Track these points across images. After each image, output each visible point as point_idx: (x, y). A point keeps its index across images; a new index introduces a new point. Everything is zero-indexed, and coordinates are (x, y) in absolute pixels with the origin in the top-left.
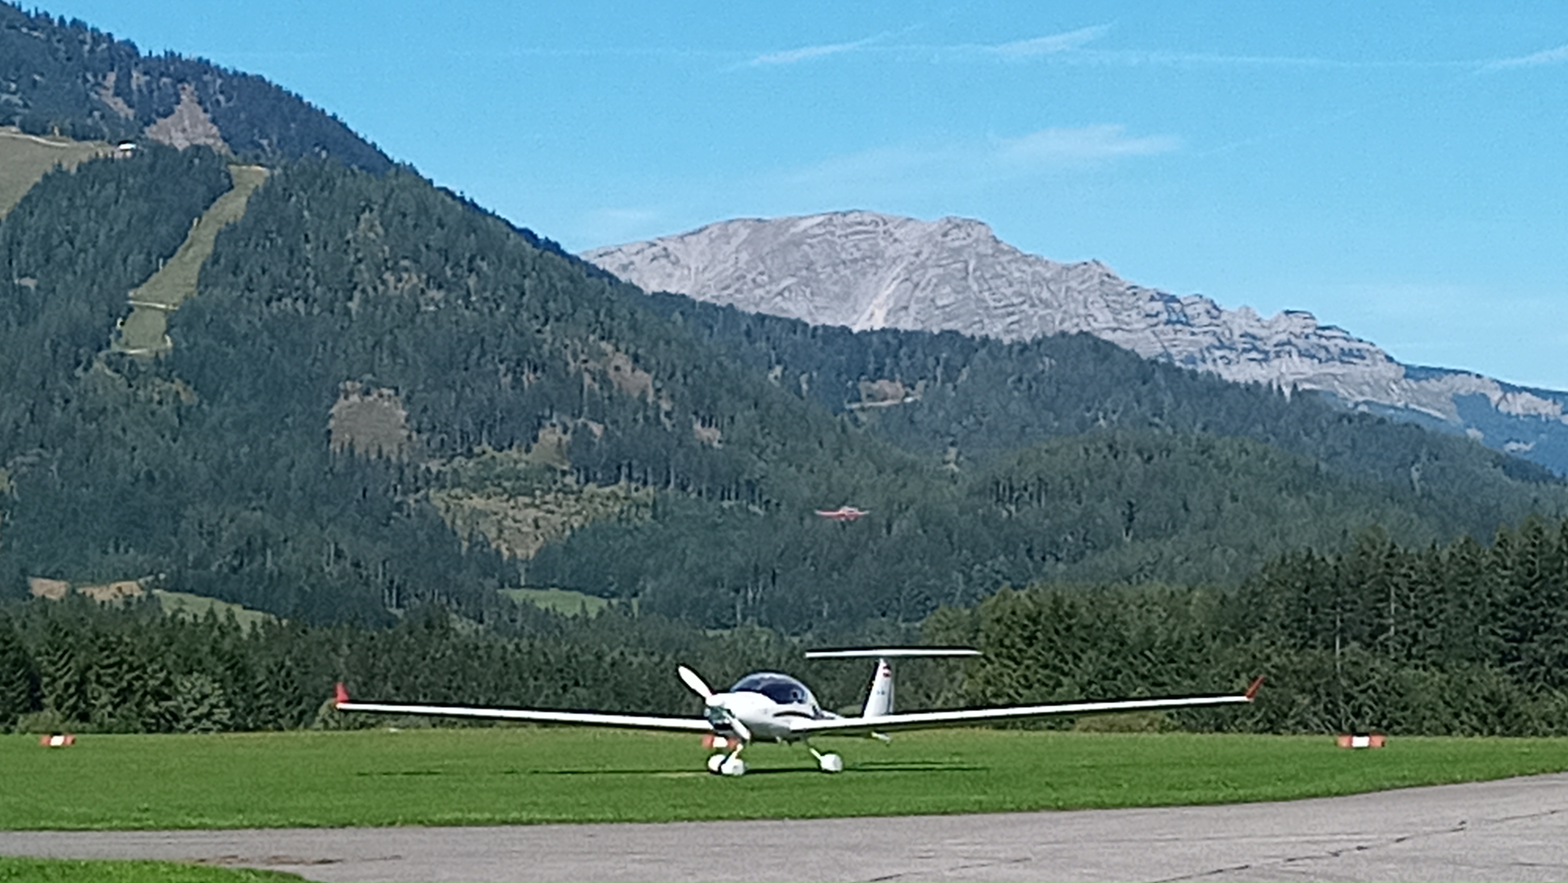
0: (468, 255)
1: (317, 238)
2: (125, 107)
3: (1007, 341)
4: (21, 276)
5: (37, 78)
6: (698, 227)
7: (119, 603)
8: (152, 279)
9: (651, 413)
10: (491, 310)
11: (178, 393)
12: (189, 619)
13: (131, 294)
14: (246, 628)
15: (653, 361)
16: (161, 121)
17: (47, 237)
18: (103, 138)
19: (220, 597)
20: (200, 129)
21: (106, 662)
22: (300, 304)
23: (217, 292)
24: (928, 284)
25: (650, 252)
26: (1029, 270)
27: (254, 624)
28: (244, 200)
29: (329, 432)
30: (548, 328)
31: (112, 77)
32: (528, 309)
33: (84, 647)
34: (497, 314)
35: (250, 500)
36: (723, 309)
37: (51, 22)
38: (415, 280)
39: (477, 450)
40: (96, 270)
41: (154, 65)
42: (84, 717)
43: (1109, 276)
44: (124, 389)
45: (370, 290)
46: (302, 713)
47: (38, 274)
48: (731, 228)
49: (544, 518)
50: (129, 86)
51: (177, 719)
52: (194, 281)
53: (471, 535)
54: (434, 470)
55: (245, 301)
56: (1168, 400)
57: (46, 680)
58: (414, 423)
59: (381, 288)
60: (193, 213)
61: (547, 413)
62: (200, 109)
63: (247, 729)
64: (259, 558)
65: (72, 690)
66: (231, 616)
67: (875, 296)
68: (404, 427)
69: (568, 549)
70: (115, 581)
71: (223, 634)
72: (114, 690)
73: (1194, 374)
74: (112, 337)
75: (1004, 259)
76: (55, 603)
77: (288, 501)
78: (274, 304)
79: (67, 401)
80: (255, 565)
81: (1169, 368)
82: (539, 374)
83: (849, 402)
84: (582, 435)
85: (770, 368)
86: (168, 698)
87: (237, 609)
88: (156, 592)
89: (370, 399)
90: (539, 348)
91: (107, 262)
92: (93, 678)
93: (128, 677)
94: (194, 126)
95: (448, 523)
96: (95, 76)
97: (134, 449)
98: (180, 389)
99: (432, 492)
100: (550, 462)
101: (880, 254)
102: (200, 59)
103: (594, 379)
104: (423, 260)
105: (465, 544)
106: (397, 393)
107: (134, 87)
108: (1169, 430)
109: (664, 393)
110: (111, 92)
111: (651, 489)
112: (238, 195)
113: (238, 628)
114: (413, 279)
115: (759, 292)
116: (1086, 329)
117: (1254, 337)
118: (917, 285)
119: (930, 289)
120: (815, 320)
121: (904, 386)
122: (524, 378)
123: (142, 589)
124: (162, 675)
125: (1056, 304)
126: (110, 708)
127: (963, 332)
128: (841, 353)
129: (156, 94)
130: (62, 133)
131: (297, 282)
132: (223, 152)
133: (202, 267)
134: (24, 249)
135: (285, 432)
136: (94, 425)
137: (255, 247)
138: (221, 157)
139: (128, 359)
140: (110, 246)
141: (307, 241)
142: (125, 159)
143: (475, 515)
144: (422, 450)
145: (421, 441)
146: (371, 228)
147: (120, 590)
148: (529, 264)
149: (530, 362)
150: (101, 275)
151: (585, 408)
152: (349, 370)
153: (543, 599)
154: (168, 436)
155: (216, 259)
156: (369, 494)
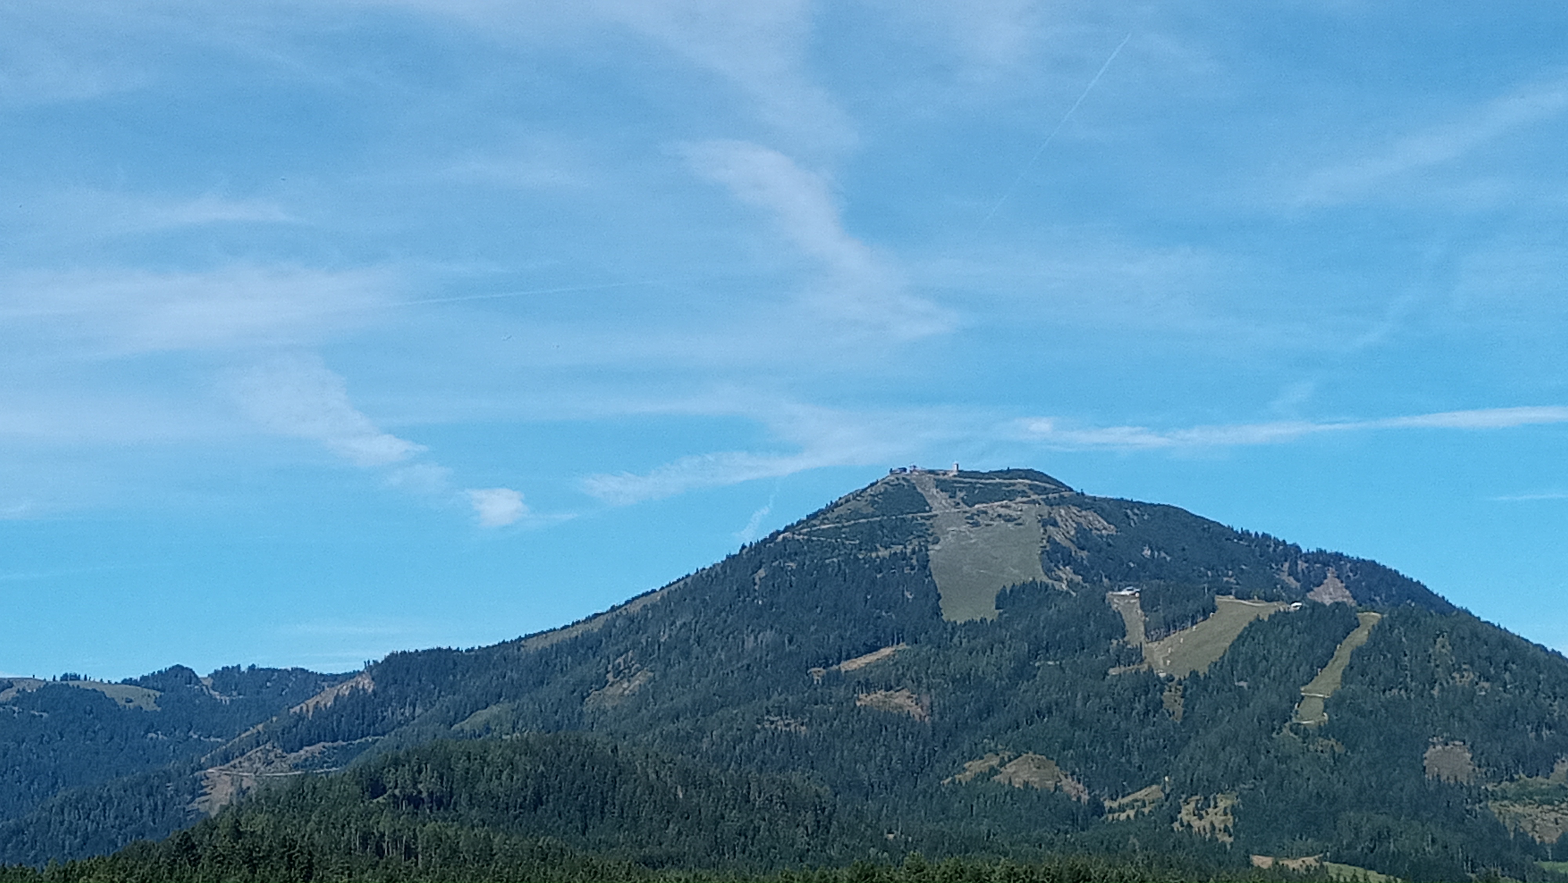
0: (1503, 661)
1: (1411, 652)
2: (1294, 582)
4: (1239, 681)
5: (1243, 567)
7: (1303, 870)
8: (1314, 681)
10: (1520, 692)
11: (1332, 746)
13: (1302, 689)
16: (1316, 589)
17: (1252, 658)
18: (1283, 600)
19: (1361, 866)
20: (1339, 593)
22: (1403, 692)
23: (1353, 687)
28: (1366, 633)
29: (1425, 768)
30: (1556, 703)
31: (1286, 565)
32: (1543, 692)
34: (1524, 695)
35: (1379, 809)
37: (1250, 535)
38: (1472, 676)
39: (1516, 777)
40: (1282, 676)
41: (1310, 557)
44: (1301, 744)
45: (1445, 684)
47: (1248, 679)
49: (1561, 818)
50: (1296, 569)
52: (1339, 679)
53: (1515, 829)
54: (1490, 788)
55: (1370, 692)
58: (1476, 762)
59: (1451, 681)
60: (1337, 642)
61: (1559, 754)
62: (1338, 582)
64: (1386, 844)
68: (1470, 764)
70: (1301, 856)
74: (1292, 714)
76: (1266, 870)
77: (1401, 808)
78: (1387, 692)
79: (1268, 752)
80: (1383, 848)
82: (1552, 731)
87: (1372, 873)
88: (1326, 863)
89: (1448, 747)
90: (1551, 715)
91: (1288, 671)
94: (1335, 591)
95: (1501, 821)
96: (1276, 565)
97: (1309, 779)
98: (1334, 744)
99: (1489, 804)
100: (1563, 783)
102: (1337, 553)
104: (1476, 664)
105: (1512, 835)
106: (1464, 744)
107: (1300, 570)
110: (1286, 574)
112: (1363, 630)
114: (1470, 676)
122: (1543, 733)
123: (1316, 861)
129: (1312, 574)
130: (1259, 598)
131: (1401, 680)
132: (1353, 606)
133: (1344, 673)
134: (1240, 665)
135: (1398, 768)
136: (1284, 766)
137: (1374, 660)
138: (1352, 608)
139: (1302, 727)
140: (1289, 662)
141: (1406, 655)
142: (1296, 612)
143: (1517, 817)
144: (1482, 778)
145: (1481, 773)
146: (1443, 647)
147: (1303, 861)
148: (1541, 665)
149: (1546, 724)
150: (1284, 679)
152: (1434, 731)
153: (1563, 868)
154: (1328, 772)
155: (1352, 668)
156: (1451, 805)
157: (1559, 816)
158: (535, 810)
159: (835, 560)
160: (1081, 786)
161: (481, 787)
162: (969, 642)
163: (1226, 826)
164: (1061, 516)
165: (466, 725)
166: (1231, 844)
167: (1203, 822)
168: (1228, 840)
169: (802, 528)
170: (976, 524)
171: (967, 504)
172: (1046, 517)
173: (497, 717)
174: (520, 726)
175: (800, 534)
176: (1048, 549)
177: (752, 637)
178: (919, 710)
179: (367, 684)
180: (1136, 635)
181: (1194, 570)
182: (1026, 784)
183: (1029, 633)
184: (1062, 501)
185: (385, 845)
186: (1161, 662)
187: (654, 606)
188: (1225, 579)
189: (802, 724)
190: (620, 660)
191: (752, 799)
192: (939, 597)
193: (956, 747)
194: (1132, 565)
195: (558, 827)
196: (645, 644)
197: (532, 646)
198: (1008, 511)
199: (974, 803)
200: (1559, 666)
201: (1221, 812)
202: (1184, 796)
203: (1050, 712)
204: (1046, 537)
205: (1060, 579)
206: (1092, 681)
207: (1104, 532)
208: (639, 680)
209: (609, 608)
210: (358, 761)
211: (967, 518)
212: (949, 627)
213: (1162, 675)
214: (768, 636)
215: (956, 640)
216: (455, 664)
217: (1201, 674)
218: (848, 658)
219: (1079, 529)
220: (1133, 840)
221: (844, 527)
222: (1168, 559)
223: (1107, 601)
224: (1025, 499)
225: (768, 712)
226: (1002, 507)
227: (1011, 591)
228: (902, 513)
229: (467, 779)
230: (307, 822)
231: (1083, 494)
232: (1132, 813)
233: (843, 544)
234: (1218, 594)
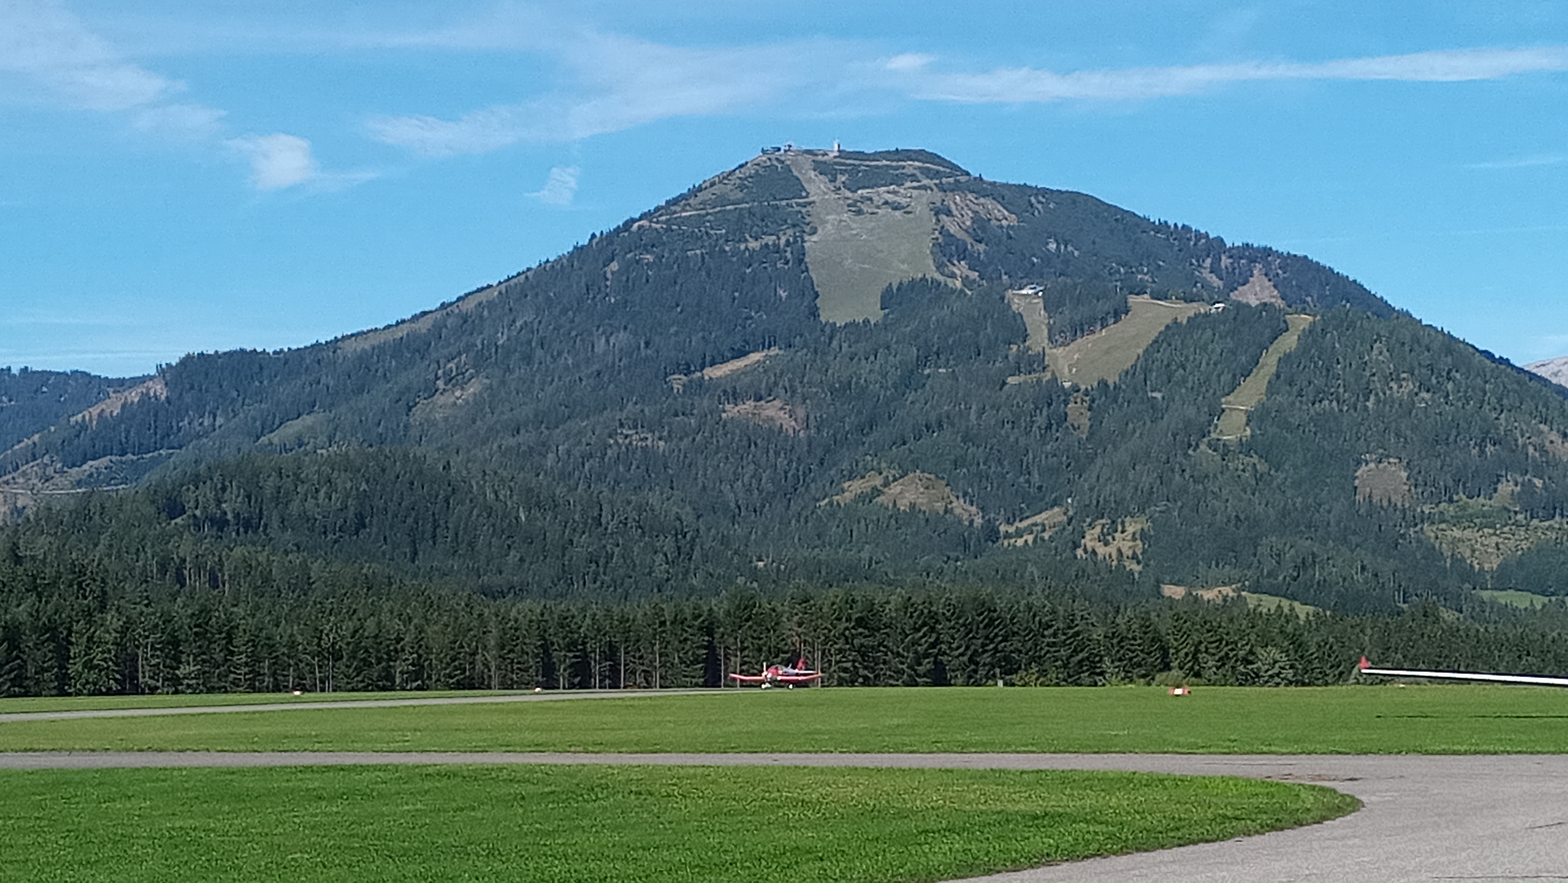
0: (1446, 369)
1: (1345, 358)
2: (1217, 280)
4: (1152, 391)
5: (1161, 263)
7: (1219, 601)
8: (1237, 391)
10: (1463, 405)
11: (1254, 464)
12: (1265, 611)
13: (1223, 400)
14: (1302, 617)
16: (1240, 288)
17: (1168, 365)
18: (1203, 301)
19: (1285, 596)
20: (1267, 292)
21: (1212, 639)
22: (1335, 404)
23: (1279, 398)
27: (1308, 614)
28: (1295, 338)
29: (1356, 488)
30: (1503, 416)
31: (1209, 261)
32: (1488, 404)
33: (1197, 630)
34: (1468, 407)
35: (1304, 533)
37: (1169, 227)
38: (1412, 387)
39: (1455, 498)
40: (1201, 386)
41: (1234, 251)
42: (1197, 675)
44: (1220, 462)
45: (1381, 394)
46: (1341, 673)
47: (1163, 389)
49: (1503, 543)
50: (1220, 266)
51: (1258, 676)
52: (1264, 391)
53: (1453, 555)
54: (1427, 512)
55: (1298, 404)
57: (1172, 651)
58: (1412, 481)
59: (1388, 392)
60: (1262, 348)
61: (1503, 473)
62: (1266, 279)
63: (1304, 684)
64: (1310, 571)
65: (1189, 658)
66: (1292, 609)
68: (1405, 484)
69: (1520, 563)
70: (1217, 586)
71: (1287, 622)
72: (1217, 658)
74: (1212, 428)
76: (1178, 601)
77: (1329, 533)
78: (1317, 405)
79: (1183, 471)
80: (1308, 576)
82: (1497, 447)
84: (1528, 488)
86: (1252, 663)
87: (1296, 604)
89: (1381, 466)
90: (1497, 429)
91: (1207, 380)
92: (1203, 649)
93: (1226, 649)
94: (1262, 289)
95: (1437, 546)
96: (1198, 261)
97: (1227, 501)
98: (1256, 461)
99: (1425, 527)
100: (1507, 505)
102: (1265, 247)
103: (1536, 450)
104: (1416, 372)
105: (1449, 561)
106: (1400, 461)
107: (1223, 266)
110: (1208, 271)
112: (1293, 334)
113: (1297, 617)
114: (1409, 386)
122: (1487, 450)
123: (1234, 591)
124: (1248, 648)
126: (1214, 669)
129: (1237, 271)
130: (1177, 298)
131: (1332, 390)
132: (1281, 306)
133: (1269, 382)
134: (1154, 374)
135: (1326, 489)
136: (1201, 487)
137: (1304, 367)
138: (1280, 310)
139: (1221, 443)
140: (1209, 370)
141: (1338, 363)
142: (1218, 314)
143: (1455, 541)
144: (1418, 499)
145: (1417, 493)
146: (1381, 353)
147: (1220, 591)
148: (1488, 372)
149: (1491, 438)
150: (1204, 389)
151: (1530, 469)
152: (1368, 447)
153: (1504, 597)
154: (1249, 492)
155: (1278, 377)
156: (1383, 528)
157: (1500, 540)
158: (357, 533)
159: (698, 252)
160: (974, 509)
161: (294, 507)
162: (850, 346)
163: (1134, 553)
164: (955, 203)
165: (275, 437)
166: (1140, 573)
167: (1108, 549)
168: (1136, 568)
169: (661, 215)
170: (859, 212)
171: (849, 189)
172: (938, 204)
173: (311, 428)
174: (337, 439)
175: (657, 222)
176: (940, 241)
177: (603, 340)
178: (793, 423)
179: (159, 389)
180: (1038, 340)
181: (1105, 267)
182: (913, 506)
183: (918, 336)
184: (957, 187)
185: (186, 572)
186: (1066, 370)
187: (491, 305)
188: (1139, 276)
189: (660, 439)
190: (452, 365)
191: (603, 521)
192: (817, 295)
193: (835, 465)
194: (1035, 260)
195: (384, 553)
196: (480, 347)
197: (350, 347)
198: (897, 199)
199: (855, 528)
200: (1507, 375)
201: (1129, 537)
202: (1088, 520)
203: (940, 426)
204: (939, 228)
205: (953, 276)
206: (987, 393)
207: (1004, 222)
208: (473, 388)
209: (438, 305)
210: (152, 477)
211: (849, 205)
212: (828, 330)
213: (1067, 385)
214: (622, 338)
215: (835, 343)
216: (261, 368)
217: (1111, 383)
218: (712, 365)
219: (976, 218)
220: (1030, 568)
221: (708, 214)
222: (1076, 253)
223: (1006, 301)
224: (915, 184)
225: (622, 425)
226: (889, 192)
227: (899, 289)
228: (775, 199)
229: (278, 498)
230: (96, 545)
231: (981, 178)
232: (1030, 538)
233: (707, 233)
234: (1131, 293)
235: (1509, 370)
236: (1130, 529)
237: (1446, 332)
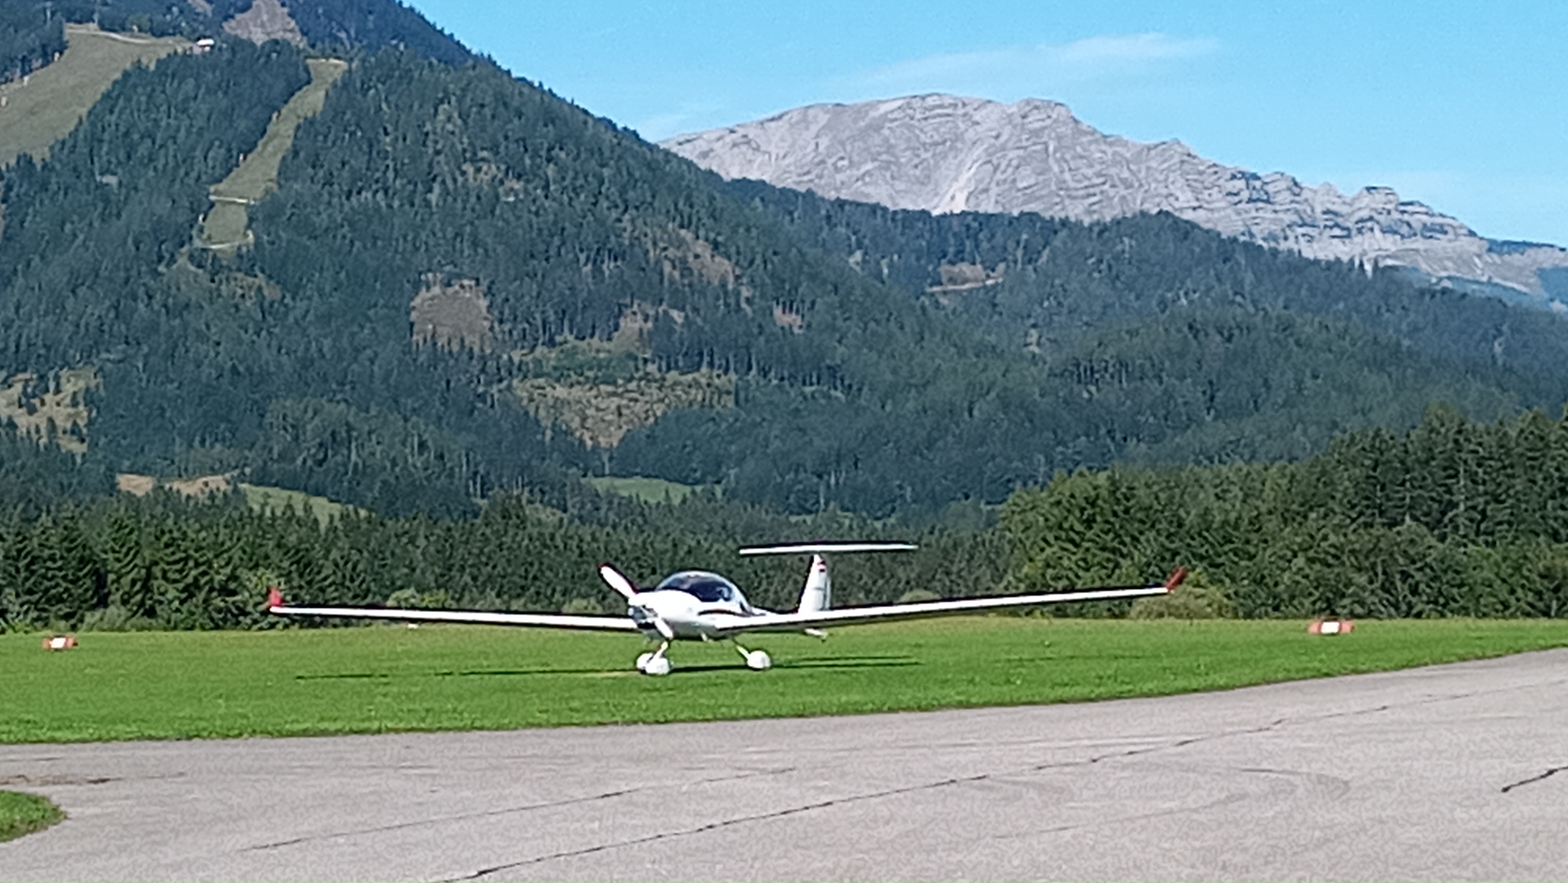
0: (546, 145)
1: (396, 129)
2: (203, 3)
3: (1086, 223)
4: (102, 174)
6: (776, 113)
7: (205, 498)
8: (233, 174)
9: (732, 301)
10: (571, 199)
11: (260, 289)
13: (212, 189)
15: (733, 250)
16: (239, 16)
17: (127, 133)
18: (181, 33)
19: (296, 488)
20: (278, 23)
21: (173, 558)
22: (380, 195)
23: (297, 186)
24: (1008, 165)
25: (729, 139)
26: (1110, 151)
28: (322, 94)
29: (412, 325)
30: (627, 217)
32: (607, 198)
34: (576, 203)
35: (335, 393)
36: (804, 196)
38: (495, 171)
39: (558, 339)
40: (177, 166)
42: (150, 613)
43: (1189, 155)
44: (207, 283)
45: (449, 183)
47: (120, 171)
48: (811, 112)
49: (628, 407)
51: (242, 613)
52: (274, 174)
53: (554, 425)
54: (516, 359)
55: (326, 195)
56: (1249, 278)
57: (111, 576)
58: (496, 313)
59: (460, 179)
60: (272, 108)
61: (628, 301)
64: (344, 451)
65: (138, 587)
67: (956, 179)
68: (486, 319)
69: (651, 437)
70: (202, 475)
72: (181, 586)
73: (1275, 252)
74: (194, 232)
75: (1085, 139)
76: (141, 498)
77: (372, 393)
78: (354, 198)
79: (150, 297)
80: (340, 457)
81: (1250, 248)
82: (619, 263)
83: (931, 285)
84: (664, 325)
85: (851, 253)
86: (234, 593)
89: (450, 291)
90: (618, 236)
91: (188, 157)
92: (160, 574)
93: (195, 573)
94: (272, 19)
95: (532, 413)
97: (218, 343)
98: (264, 284)
99: (515, 382)
100: (633, 350)
101: (958, 137)
103: (674, 267)
104: (502, 149)
105: (549, 433)
106: (478, 283)
108: (1251, 310)
109: (745, 280)
111: (733, 376)
112: (316, 89)
114: (490, 170)
115: (839, 177)
116: (1166, 208)
117: (1336, 214)
118: (996, 168)
119: (1010, 170)
120: (895, 204)
121: (985, 268)
122: (605, 267)
123: (228, 483)
124: (228, 569)
125: (1136, 184)
126: (176, 603)
127: (1043, 214)
128: (920, 236)
130: (140, 30)
131: (378, 175)
132: (301, 46)
133: (282, 161)
134: (105, 148)
135: (368, 325)
136: (177, 321)
137: (334, 143)
138: (299, 52)
139: (211, 254)
140: (190, 141)
141: (386, 134)
142: (204, 55)
143: (559, 404)
144: (504, 341)
145: (503, 332)
146: (449, 119)
147: (206, 484)
148: (607, 153)
149: (610, 251)
150: (182, 172)
151: (666, 297)
152: (430, 262)
153: (627, 487)
154: (251, 331)
155: (296, 153)
156: (452, 385)
157: (624, 402)
163: (75, 424)
166: (84, 455)
167: (34, 419)
168: (78, 448)
200: (635, 156)
201: (68, 401)
202: (4, 374)
217: (37, 160)
234: (69, 20)
235: (636, 147)
236: (68, 388)
237: (546, 88)
